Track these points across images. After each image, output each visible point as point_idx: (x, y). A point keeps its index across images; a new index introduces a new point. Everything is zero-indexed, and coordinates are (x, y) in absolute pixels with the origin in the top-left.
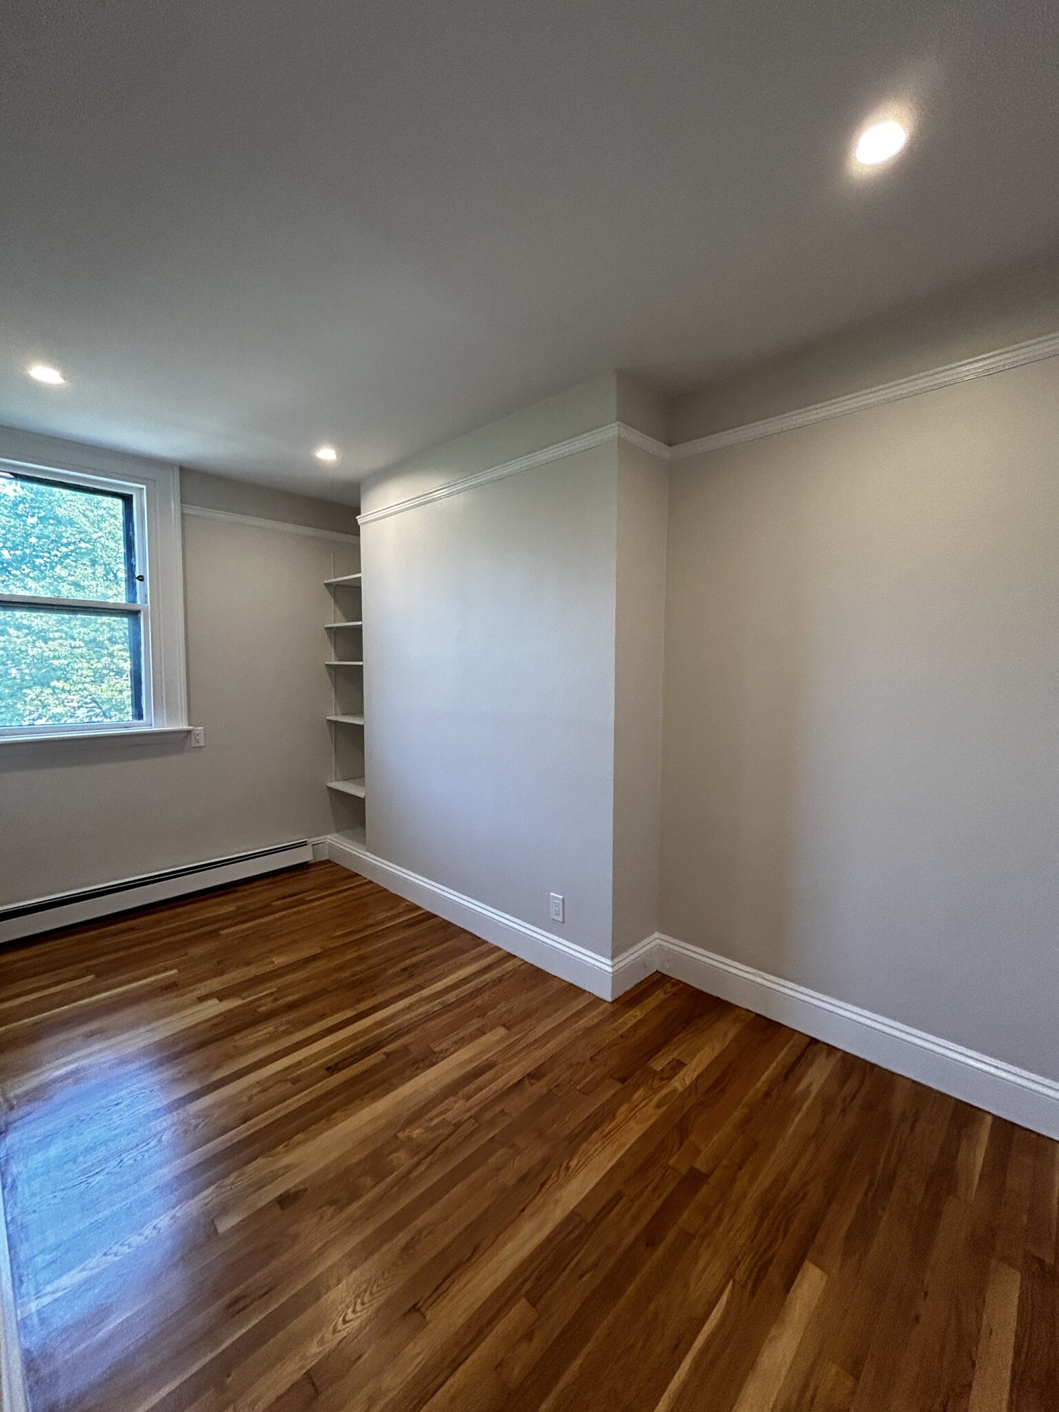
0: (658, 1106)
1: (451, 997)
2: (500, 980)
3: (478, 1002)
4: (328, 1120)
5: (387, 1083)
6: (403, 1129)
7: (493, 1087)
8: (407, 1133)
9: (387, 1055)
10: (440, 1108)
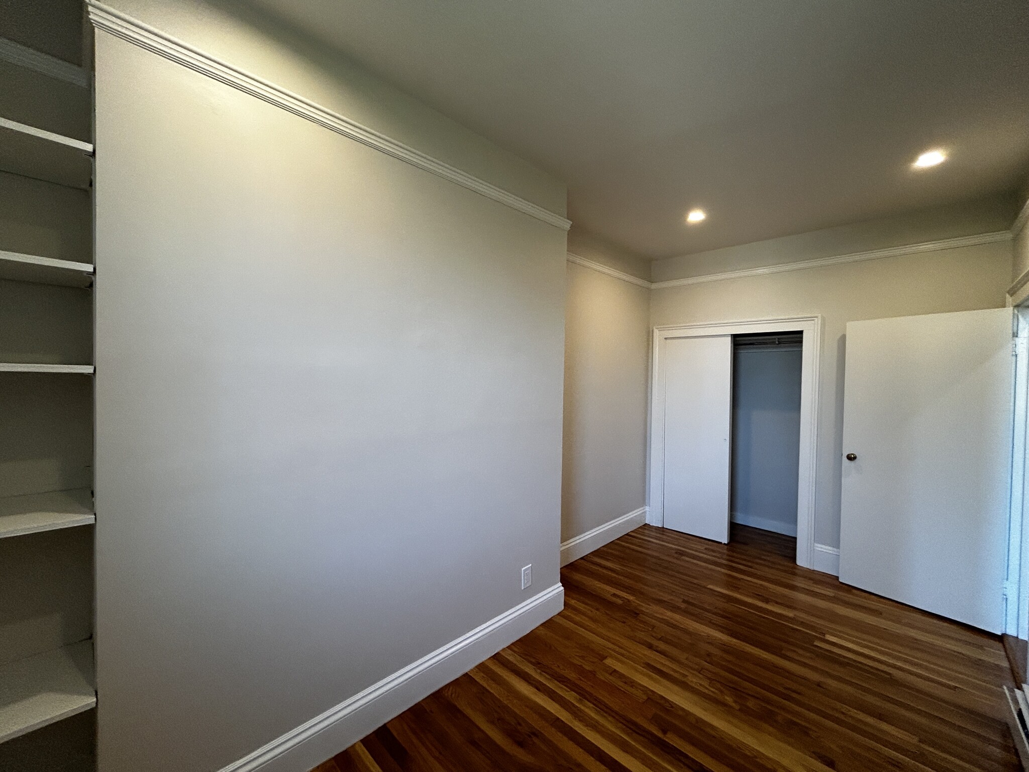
0: (650, 605)
1: (570, 696)
2: (538, 664)
3: (574, 676)
4: (756, 757)
5: (696, 725)
6: (731, 707)
7: (668, 663)
8: (733, 705)
9: (665, 732)
10: (702, 689)
